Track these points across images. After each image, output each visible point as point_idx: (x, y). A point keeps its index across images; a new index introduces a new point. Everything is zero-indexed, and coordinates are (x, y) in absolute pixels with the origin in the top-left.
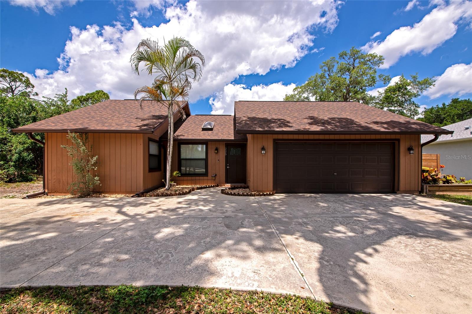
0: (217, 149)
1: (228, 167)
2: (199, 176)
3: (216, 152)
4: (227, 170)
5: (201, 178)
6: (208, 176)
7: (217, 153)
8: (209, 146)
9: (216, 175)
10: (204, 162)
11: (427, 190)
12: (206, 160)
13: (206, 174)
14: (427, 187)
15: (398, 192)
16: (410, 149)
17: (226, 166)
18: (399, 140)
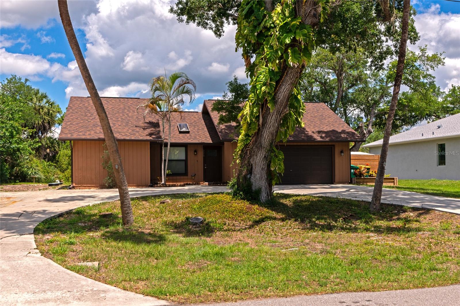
0: (195, 151)
1: (205, 167)
2: (180, 176)
3: (195, 153)
4: (204, 169)
5: (182, 177)
6: (187, 176)
7: (196, 155)
8: (189, 149)
9: (195, 175)
10: (183, 163)
11: (355, 181)
12: (186, 161)
13: (186, 174)
14: (355, 179)
15: (334, 183)
16: (342, 152)
17: (204, 166)
18: (334, 146)
